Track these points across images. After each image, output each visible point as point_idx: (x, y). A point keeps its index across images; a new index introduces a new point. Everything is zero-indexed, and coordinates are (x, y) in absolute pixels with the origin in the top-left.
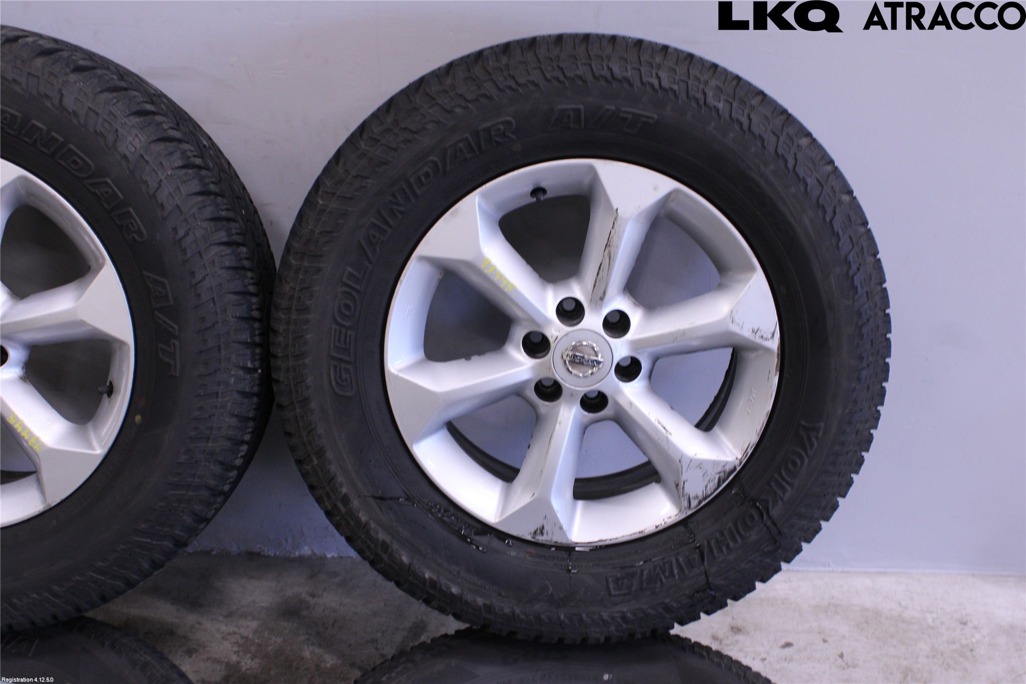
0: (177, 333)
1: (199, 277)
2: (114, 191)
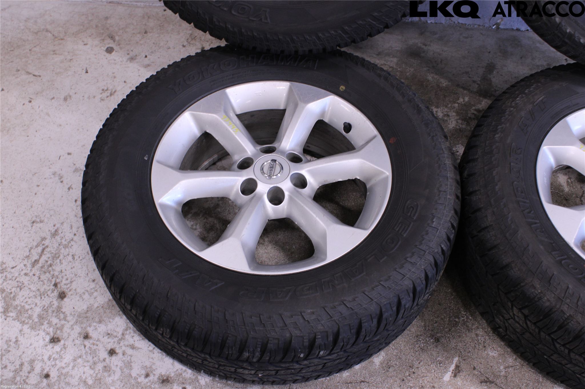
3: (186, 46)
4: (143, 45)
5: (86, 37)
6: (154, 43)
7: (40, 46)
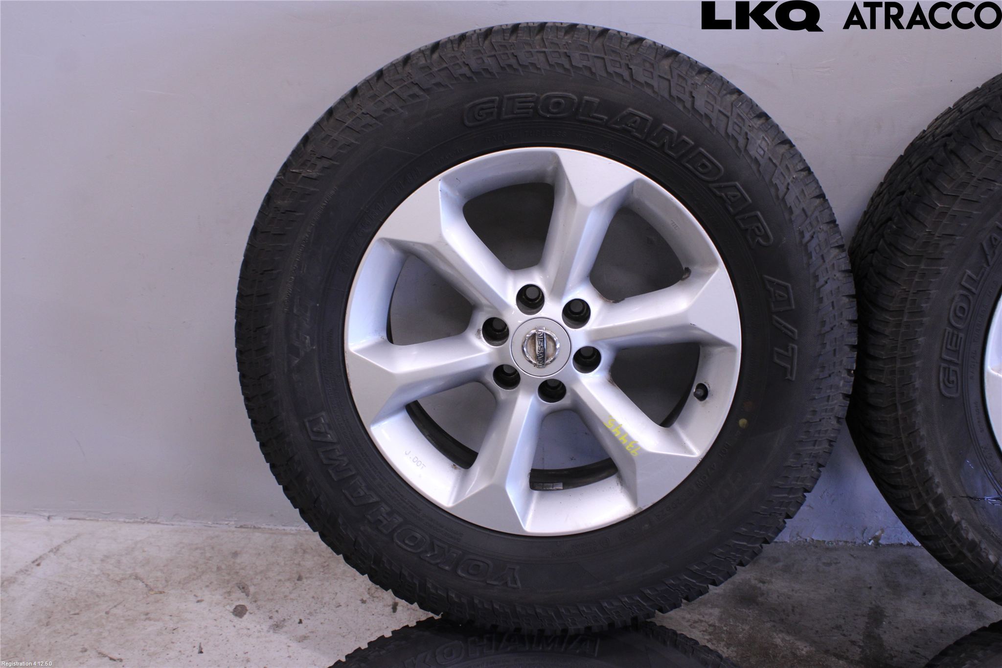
0: (796, 337)
1: (822, 280)
2: (742, 194)
3: (368, 601)
4: (295, 602)
5: (201, 589)
6: (313, 597)
7: (124, 606)
